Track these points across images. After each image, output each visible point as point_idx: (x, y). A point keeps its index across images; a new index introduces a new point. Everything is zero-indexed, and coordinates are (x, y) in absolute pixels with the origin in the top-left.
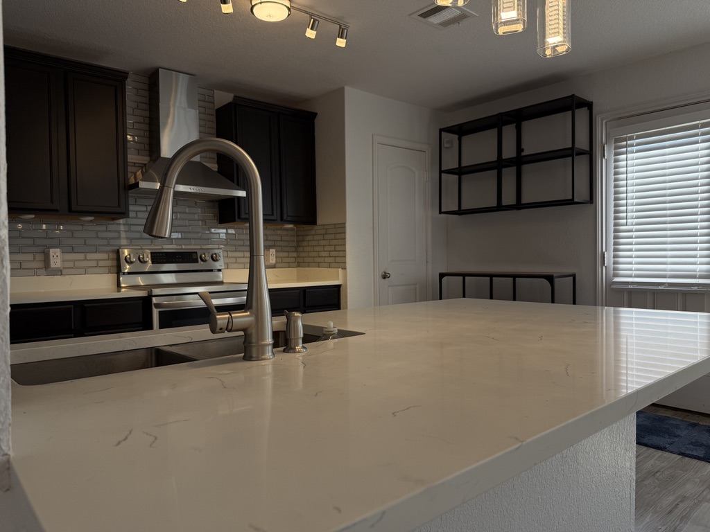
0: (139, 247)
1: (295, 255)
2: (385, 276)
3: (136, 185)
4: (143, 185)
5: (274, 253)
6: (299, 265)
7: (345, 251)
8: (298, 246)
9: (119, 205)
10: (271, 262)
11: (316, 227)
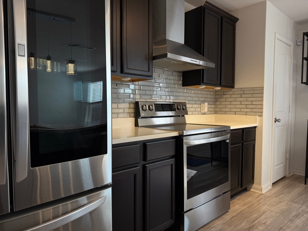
0: (145, 100)
1: (213, 106)
2: (276, 120)
3: (165, 56)
4: (169, 55)
5: (207, 105)
6: (216, 112)
7: (263, 105)
8: (216, 101)
9: (149, 70)
10: (206, 111)
11: (233, 90)
